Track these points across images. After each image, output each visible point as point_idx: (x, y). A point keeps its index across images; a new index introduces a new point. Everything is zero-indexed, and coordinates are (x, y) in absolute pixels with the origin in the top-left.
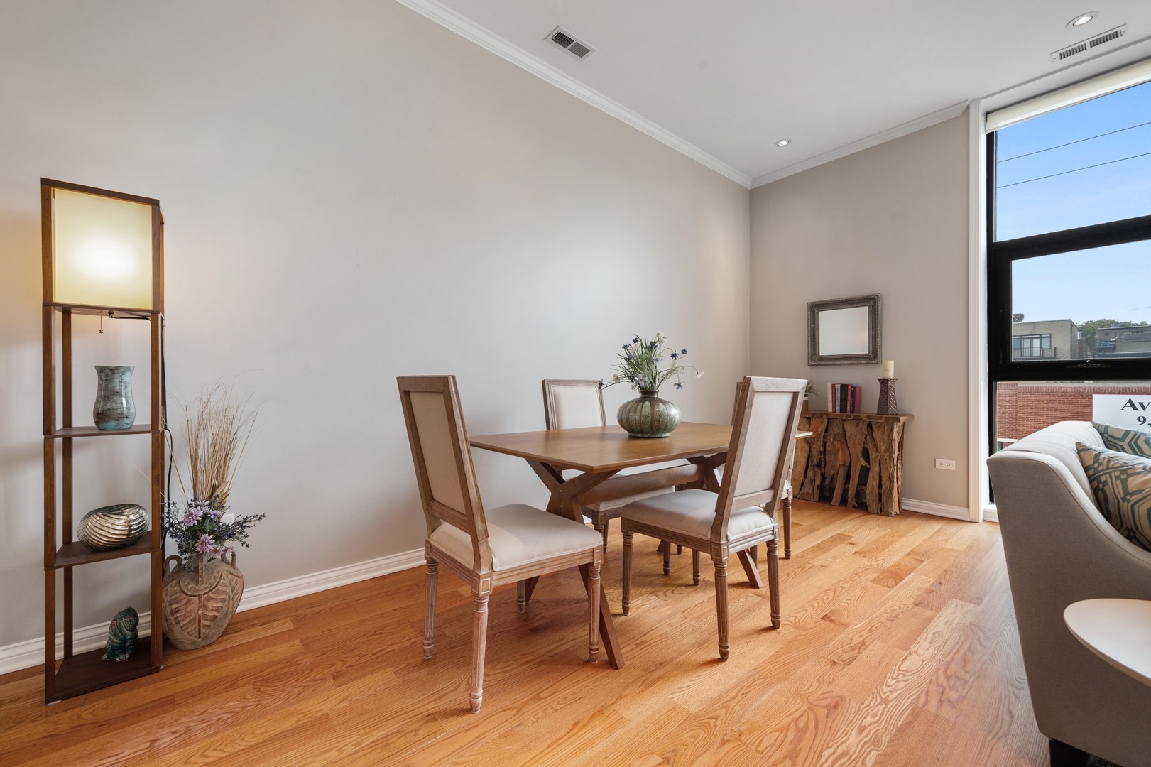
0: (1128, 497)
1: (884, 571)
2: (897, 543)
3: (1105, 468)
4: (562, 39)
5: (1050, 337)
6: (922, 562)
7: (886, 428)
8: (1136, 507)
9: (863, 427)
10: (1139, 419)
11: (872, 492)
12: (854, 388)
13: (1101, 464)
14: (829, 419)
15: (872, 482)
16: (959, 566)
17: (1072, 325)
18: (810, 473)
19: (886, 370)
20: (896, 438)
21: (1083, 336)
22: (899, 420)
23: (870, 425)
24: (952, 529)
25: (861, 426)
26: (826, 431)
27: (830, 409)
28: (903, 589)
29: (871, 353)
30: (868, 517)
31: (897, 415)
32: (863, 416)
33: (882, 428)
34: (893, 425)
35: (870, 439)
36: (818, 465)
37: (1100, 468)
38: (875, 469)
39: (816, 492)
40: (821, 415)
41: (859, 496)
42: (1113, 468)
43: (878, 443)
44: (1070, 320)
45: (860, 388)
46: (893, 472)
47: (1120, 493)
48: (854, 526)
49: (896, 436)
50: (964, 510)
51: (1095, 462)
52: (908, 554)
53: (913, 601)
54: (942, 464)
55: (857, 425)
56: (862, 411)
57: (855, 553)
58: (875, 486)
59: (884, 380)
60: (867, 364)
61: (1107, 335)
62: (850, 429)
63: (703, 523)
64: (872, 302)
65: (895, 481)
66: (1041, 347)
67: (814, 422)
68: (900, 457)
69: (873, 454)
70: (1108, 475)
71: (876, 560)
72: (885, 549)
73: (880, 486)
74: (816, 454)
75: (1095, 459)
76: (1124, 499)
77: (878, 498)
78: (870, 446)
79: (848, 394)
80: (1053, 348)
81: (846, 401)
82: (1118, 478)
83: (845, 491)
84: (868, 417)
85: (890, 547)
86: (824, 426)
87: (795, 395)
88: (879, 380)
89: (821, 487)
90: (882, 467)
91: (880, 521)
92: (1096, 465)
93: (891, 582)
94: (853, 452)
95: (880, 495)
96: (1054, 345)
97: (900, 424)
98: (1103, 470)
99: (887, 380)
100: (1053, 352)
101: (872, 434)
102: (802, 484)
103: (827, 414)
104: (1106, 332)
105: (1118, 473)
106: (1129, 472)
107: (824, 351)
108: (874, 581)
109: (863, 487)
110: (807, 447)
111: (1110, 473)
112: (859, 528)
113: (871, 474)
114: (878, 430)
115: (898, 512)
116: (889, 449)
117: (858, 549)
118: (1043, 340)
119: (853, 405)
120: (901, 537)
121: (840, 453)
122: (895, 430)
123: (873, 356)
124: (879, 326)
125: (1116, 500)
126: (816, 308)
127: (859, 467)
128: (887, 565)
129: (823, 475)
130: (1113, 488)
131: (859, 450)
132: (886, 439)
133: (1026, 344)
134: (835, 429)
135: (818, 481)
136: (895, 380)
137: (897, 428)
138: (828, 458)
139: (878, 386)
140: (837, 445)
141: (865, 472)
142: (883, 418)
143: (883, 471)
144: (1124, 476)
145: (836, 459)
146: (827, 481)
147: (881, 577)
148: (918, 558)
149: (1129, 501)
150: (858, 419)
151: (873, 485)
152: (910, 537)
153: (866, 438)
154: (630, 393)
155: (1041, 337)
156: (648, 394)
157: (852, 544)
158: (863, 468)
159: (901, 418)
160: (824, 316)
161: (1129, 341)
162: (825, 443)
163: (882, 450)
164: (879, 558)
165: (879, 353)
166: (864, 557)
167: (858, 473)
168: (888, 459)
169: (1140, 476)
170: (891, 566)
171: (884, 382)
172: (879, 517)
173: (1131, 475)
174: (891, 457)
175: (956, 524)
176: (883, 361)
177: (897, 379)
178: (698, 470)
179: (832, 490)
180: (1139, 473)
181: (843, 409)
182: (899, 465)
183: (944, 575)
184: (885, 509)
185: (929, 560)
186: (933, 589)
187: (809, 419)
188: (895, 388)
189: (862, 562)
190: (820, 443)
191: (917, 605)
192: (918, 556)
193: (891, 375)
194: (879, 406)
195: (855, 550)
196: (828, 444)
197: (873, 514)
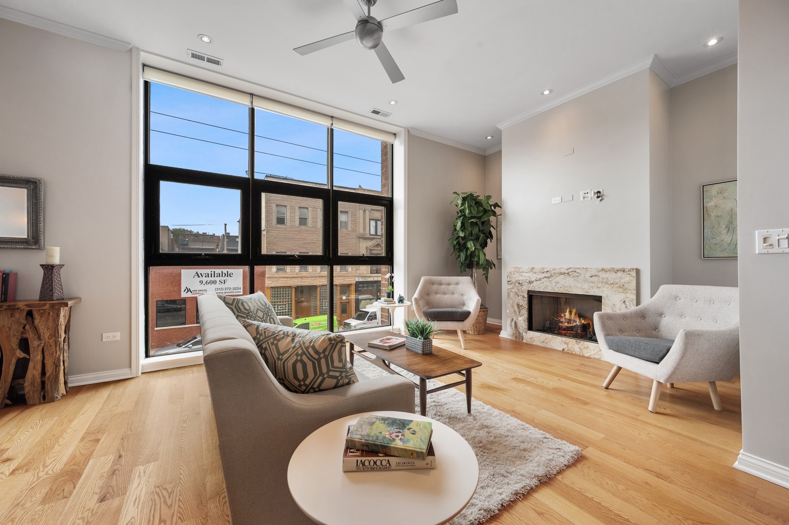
0: (280, 357)
1: (56, 478)
2: (69, 430)
3: (264, 337)
6: (98, 440)
7: (51, 314)
8: (286, 363)
9: (21, 317)
11: (32, 384)
12: (7, 275)
13: (261, 335)
15: (33, 372)
16: (133, 427)
17: (169, 229)
19: (51, 256)
20: (63, 323)
21: (173, 236)
22: (66, 305)
23: (30, 314)
24: (119, 390)
25: (17, 315)
28: (84, 488)
29: (30, 238)
30: (28, 412)
31: (63, 299)
32: (21, 305)
33: (46, 314)
34: (59, 310)
35: (30, 327)
37: (261, 338)
38: (36, 358)
42: (268, 337)
43: (41, 331)
44: (168, 227)
45: (16, 274)
46: (60, 356)
47: (276, 355)
48: (8, 433)
49: (63, 321)
50: (127, 370)
51: (257, 334)
52: (83, 439)
53: (96, 497)
54: (108, 337)
55: (12, 315)
56: (18, 298)
57: (13, 473)
58: (37, 376)
59: (48, 265)
60: (25, 248)
61: (184, 237)
64: (31, 185)
65: (62, 364)
68: (67, 340)
69: (34, 343)
70: (266, 343)
71: (45, 466)
72: (54, 445)
73: (43, 373)
75: (256, 331)
76: (278, 359)
77: (40, 387)
78: (30, 335)
82: (272, 344)
84: (27, 305)
85: (61, 440)
88: (42, 266)
90: (46, 353)
91: (44, 411)
92: (258, 336)
93: (67, 487)
95: (43, 383)
97: (67, 308)
98: (263, 339)
99: (52, 267)
101: (33, 323)
104: (184, 235)
105: (272, 340)
106: (278, 338)
108: (44, 501)
109: (20, 381)
111: (267, 341)
112: (17, 432)
113: (31, 365)
114: (41, 317)
115: (65, 393)
116: (55, 334)
117: (16, 464)
119: (5, 294)
120: (71, 421)
122: (62, 314)
123: (33, 241)
124: (42, 212)
125: (273, 361)
127: (14, 361)
128: (58, 467)
130: (271, 351)
131: (15, 342)
132: (50, 325)
136: (61, 266)
137: (63, 312)
139: (41, 272)
141: (22, 366)
142: (48, 305)
143: (47, 357)
144: (275, 342)
147: (54, 488)
148: (94, 437)
149: (281, 360)
150: (13, 309)
151: (34, 376)
152: (82, 417)
153: (24, 328)
157: (8, 460)
158: (19, 360)
159: (69, 303)
161: (194, 241)
163: (46, 337)
164: (48, 462)
165: (42, 238)
166: (27, 471)
167: (12, 368)
168: (53, 345)
169: (284, 340)
170: (65, 465)
171: (49, 269)
172: (41, 407)
173: (279, 340)
174: (56, 343)
175: (121, 384)
176: (47, 247)
177: (64, 265)
180: (283, 338)
182: (66, 347)
183: (122, 444)
184: (50, 396)
185: (105, 435)
186: (115, 468)
188: (61, 273)
189: (25, 479)
191: (102, 500)
192: (93, 437)
193: (56, 261)
194: (41, 292)
195: (12, 467)
197: (34, 405)
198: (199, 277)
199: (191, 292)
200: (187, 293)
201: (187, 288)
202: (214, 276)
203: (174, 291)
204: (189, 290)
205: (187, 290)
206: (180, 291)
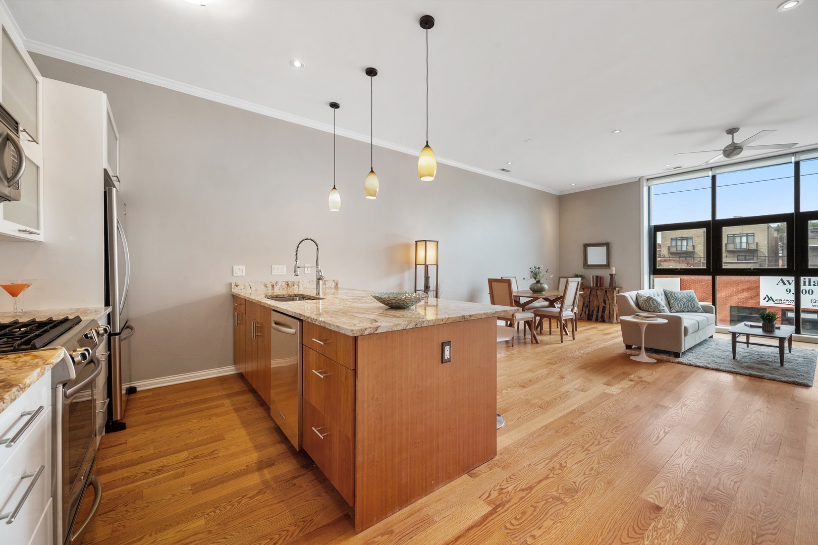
4: (503, 170)
5: (754, 235)
7: (612, 292)
9: (604, 292)
10: (787, 290)
11: (607, 315)
12: (601, 277)
14: (591, 289)
15: (607, 312)
18: (584, 310)
19: (612, 271)
22: (616, 289)
23: (606, 291)
26: (590, 293)
27: (592, 285)
29: (607, 264)
30: (605, 324)
31: (615, 286)
32: (603, 288)
34: (614, 291)
35: (606, 296)
36: (587, 306)
38: (608, 307)
39: (586, 316)
40: (588, 287)
41: (602, 317)
43: (609, 298)
45: (603, 277)
46: (614, 307)
48: (599, 326)
49: (615, 295)
55: (602, 291)
56: (603, 286)
60: (606, 268)
62: (599, 292)
63: (557, 312)
64: (607, 245)
65: (615, 311)
66: (747, 242)
67: (586, 290)
68: (616, 302)
69: (607, 302)
73: (610, 313)
74: (586, 302)
77: (609, 317)
78: (606, 299)
79: (599, 280)
80: (755, 243)
81: (598, 282)
83: (597, 316)
84: (605, 288)
86: (589, 291)
87: (579, 282)
89: (588, 315)
90: (610, 306)
94: (600, 302)
96: (756, 240)
99: (613, 275)
100: (756, 245)
101: (607, 294)
102: (581, 314)
103: (590, 287)
107: (589, 263)
109: (604, 314)
110: (583, 300)
113: (606, 309)
114: (609, 292)
115: (616, 322)
116: (613, 299)
118: (749, 237)
119: (600, 284)
121: (595, 302)
122: (615, 293)
123: (608, 266)
124: (610, 254)
126: (586, 246)
129: (589, 310)
131: (602, 300)
132: (612, 296)
133: (737, 240)
134: (593, 293)
135: (587, 313)
136: (615, 275)
137: (616, 291)
138: (591, 303)
139: (609, 277)
140: (594, 299)
141: (604, 308)
142: (611, 288)
145: (594, 304)
146: (591, 312)
150: (602, 289)
152: (617, 328)
153: (604, 296)
154: (533, 281)
155: (747, 235)
156: (538, 282)
158: (603, 307)
160: (589, 249)
162: (590, 298)
163: (610, 300)
165: (610, 264)
167: (602, 309)
171: (611, 275)
172: (609, 324)
174: (613, 303)
176: (611, 267)
178: (549, 304)
179: (593, 315)
181: (597, 285)
184: (612, 321)
187: (584, 289)
188: (615, 277)
190: (588, 298)
193: (614, 273)
194: (609, 284)
196: (591, 298)
197: (607, 323)
198: (785, 284)
199: (774, 302)
200: (767, 301)
201: (767, 296)
202: (810, 285)
203: (751, 298)
204: (770, 299)
205: (767, 299)
206: (759, 299)
